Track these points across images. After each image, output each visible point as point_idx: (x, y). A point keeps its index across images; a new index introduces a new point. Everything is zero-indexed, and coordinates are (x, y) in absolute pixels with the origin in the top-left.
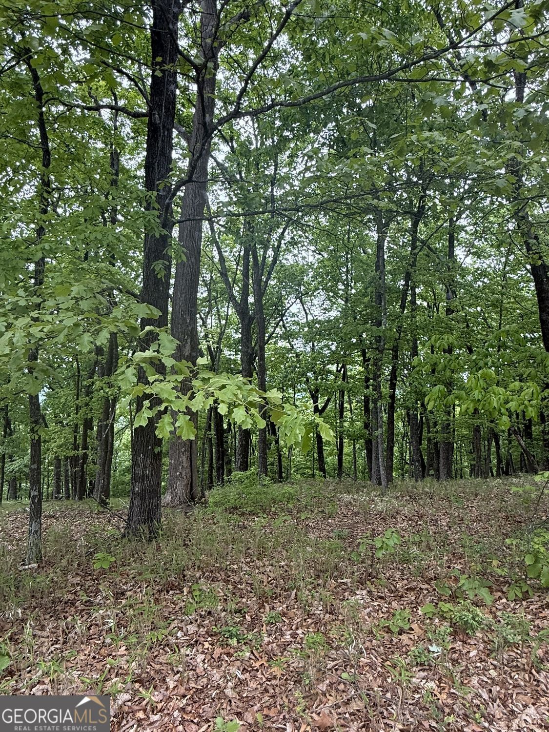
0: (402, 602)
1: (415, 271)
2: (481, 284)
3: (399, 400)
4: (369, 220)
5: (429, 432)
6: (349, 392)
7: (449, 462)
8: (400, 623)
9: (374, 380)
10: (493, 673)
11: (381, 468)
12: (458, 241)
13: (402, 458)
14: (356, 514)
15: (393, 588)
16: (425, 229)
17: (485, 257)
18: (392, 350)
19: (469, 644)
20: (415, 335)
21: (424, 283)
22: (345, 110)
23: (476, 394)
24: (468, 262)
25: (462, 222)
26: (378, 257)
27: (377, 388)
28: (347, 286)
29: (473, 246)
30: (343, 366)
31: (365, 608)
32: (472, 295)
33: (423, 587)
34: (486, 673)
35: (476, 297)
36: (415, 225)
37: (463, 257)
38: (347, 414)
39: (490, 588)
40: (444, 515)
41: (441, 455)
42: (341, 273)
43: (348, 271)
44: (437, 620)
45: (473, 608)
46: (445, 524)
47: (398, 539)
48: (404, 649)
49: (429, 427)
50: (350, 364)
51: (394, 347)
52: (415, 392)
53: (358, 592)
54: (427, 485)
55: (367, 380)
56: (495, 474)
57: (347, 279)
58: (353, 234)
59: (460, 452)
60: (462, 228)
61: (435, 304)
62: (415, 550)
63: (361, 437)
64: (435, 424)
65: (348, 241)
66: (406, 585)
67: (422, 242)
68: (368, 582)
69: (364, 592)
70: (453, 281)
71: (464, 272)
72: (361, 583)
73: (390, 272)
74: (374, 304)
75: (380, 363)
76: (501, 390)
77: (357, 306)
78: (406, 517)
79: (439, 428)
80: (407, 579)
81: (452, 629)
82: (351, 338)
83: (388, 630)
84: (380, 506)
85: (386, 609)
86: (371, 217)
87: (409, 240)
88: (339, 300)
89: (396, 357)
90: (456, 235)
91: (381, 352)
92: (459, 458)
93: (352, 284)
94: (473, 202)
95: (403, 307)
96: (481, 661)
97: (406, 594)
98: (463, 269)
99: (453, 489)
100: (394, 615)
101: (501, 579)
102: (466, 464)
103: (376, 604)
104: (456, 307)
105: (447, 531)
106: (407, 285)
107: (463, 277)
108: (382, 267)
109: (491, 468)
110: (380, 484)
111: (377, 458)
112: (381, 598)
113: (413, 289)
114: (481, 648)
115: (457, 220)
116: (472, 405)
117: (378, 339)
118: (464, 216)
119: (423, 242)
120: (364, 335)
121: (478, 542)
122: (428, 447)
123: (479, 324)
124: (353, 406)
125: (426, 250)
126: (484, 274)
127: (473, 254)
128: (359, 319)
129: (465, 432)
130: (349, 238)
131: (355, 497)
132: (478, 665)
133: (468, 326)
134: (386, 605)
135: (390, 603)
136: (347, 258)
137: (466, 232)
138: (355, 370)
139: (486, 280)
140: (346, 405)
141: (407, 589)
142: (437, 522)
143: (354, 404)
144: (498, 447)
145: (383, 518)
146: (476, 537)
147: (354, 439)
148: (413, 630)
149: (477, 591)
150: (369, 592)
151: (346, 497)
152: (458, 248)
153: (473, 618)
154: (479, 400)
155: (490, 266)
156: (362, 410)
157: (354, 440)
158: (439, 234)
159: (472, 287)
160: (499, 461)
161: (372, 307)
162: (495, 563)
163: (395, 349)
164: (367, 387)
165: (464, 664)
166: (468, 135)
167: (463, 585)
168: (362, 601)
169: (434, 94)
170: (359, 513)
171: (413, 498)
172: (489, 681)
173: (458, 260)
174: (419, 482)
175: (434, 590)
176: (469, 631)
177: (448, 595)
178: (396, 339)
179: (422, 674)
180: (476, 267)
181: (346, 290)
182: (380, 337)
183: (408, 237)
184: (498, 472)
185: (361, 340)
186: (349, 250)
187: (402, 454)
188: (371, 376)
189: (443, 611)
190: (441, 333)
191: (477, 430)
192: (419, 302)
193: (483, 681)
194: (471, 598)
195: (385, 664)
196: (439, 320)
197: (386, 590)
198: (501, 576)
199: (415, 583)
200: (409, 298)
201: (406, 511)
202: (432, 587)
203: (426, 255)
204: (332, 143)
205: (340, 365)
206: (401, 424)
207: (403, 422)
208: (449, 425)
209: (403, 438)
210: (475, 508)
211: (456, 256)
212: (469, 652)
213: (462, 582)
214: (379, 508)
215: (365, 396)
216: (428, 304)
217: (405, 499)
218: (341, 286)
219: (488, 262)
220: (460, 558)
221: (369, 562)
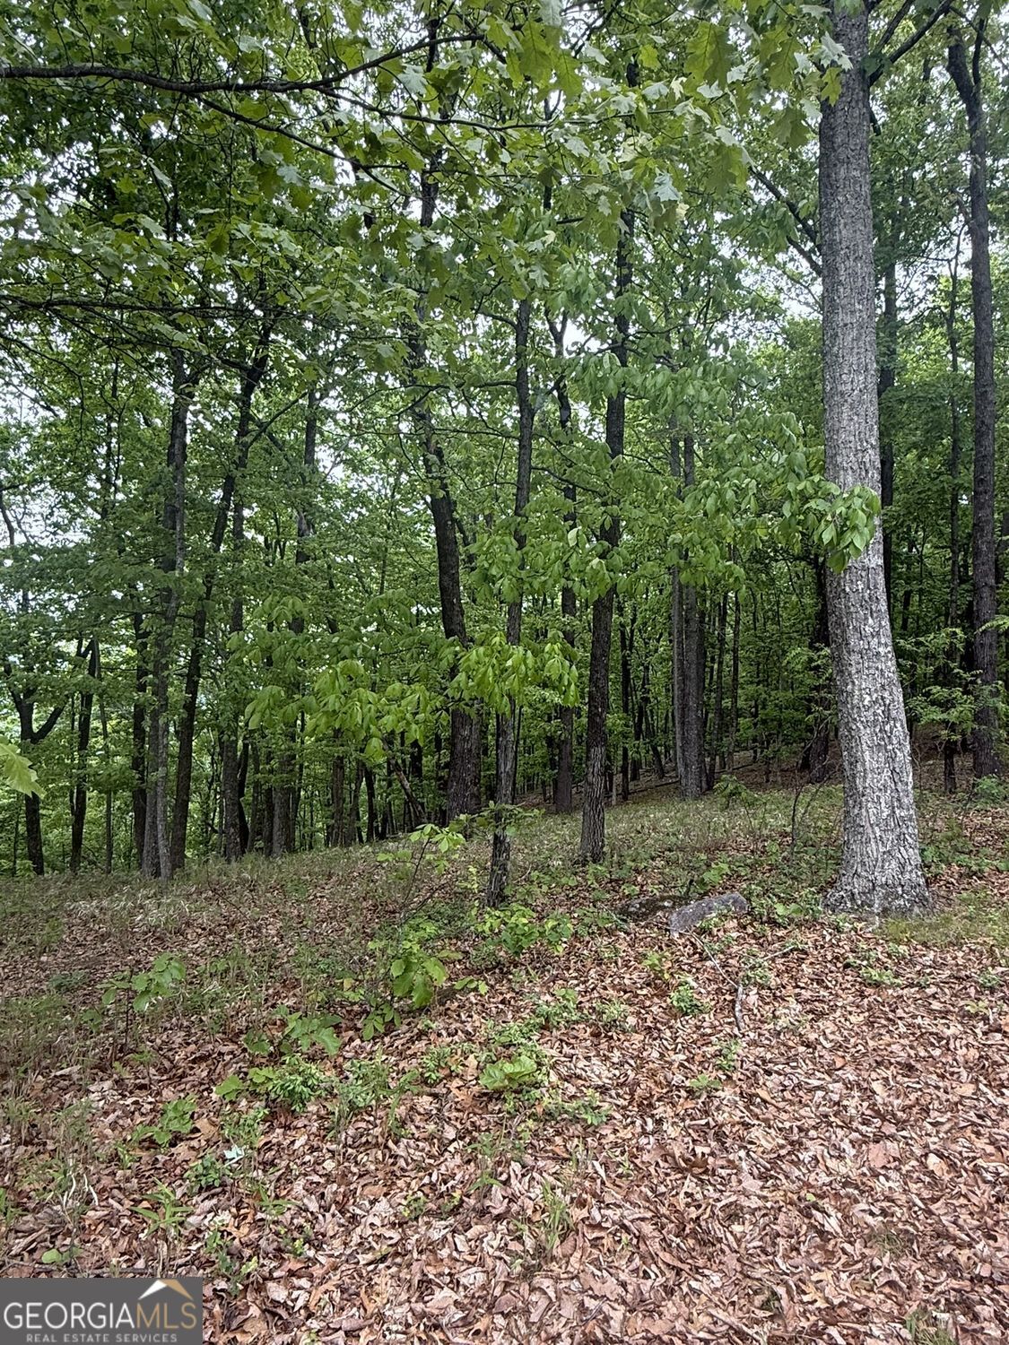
0: (183, 1086)
1: (244, 477)
2: (356, 516)
3: (204, 713)
4: (159, 362)
5: (257, 771)
6: (101, 696)
7: (289, 823)
8: (175, 1126)
9: (155, 674)
10: (329, 1165)
11: (161, 843)
12: (322, 435)
13: (206, 821)
14: (103, 938)
15: (167, 1064)
16: (265, 402)
17: (364, 471)
18: (194, 618)
19: (295, 1128)
20: (238, 594)
21: (259, 500)
22: (116, 128)
23: (332, 701)
24: (338, 475)
25: (330, 404)
26: (173, 436)
27: (160, 690)
28: (107, 483)
29: (346, 449)
30: (92, 646)
31: (106, 1114)
32: (339, 533)
33: (225, 1049)
34: (318, 1168)
35: (345, 537)
36: (248, 390)
37: (329, 465)
38: (97, 742)
39: (337, 1027)
40: (274, 916)
41: (277, 811)
42: (94, 457)
43: (109, 453)
44: (244, 1103)
45: (304, 1065)
46: (273, 932)
47: (180, 970)
48: (178, 1171)
49: (257, 763)
50: (106, 642)
51: (198, 613)
52: (234, 698)
53: (92, 1088)
54: (248, 867)
55: (142, 673)
56: (365, 839)
57: (108, 470)
58: (125, 382)
59: (311, 805)
60: (330, 414)
61: (278, 542)
62: (214, 986)
63: (124, 785)
64: (269, 758)
65: (114, 395)
66: (193, 1053)
67: (260, 424)
68: (116, 1064)
69: (107, 1085)
70: (310, 504)
71: (330, 492)
72: (102, 1067)
73: (196, 470)
74: (160, 526)
75: (167, 642)
76: (372, 696)
77: (127, 527)
78: (204, 929)
79: (275, 764)
80: (196, 1043)
81: (266, 1111)
82: (109, 590)
83: (151, 1144)
84: (155, 916)
85: (149, 1107)
86: (163, 355)
87: (234, 417)
88: (90, 510)
89: (200, 633)
90: (318, 424)
91: (170, 620)
92: (308, 816)
93: (119, 482)
94: (348, 372)
95: (217, 540)
96: (313, 1149)
97: (192, 1068)
98: (328, 487)
99: (292, 870)
100: (163, 1113)
101: (356, 1008)
102: (320, 825)
103: (129, 1101)
104: (313, 551)
105: (276, 944)
106: (226, 498)
107: (328, 500)
108: (178, 458)
109: (359, 828)
110: (157, 874)
111: (154, 826)
112: (142, 1087)
113: (238, 509)
114: (314, 1130)
115: (321, 398)
116: (324, 720)
117: (166, 595)
118: (333, 393)
119: (263, 426)
120: (140, 586)
121: (324, 956)
122: (255, 799)
123: (350, 585)
124: (110, 725)
125: (265, 441)
126: (362, 500)
127: (345, 462)
128: (130, 554)
129: (320, 769)
130: (114, 388)
131: (105, 903)
132: (307, 1158)
133: (331, 586)
134: (150, 1099)
135: (159, 1093)
136: (109, 429)
137: (336, 422)
138: (118, 653)
139: (364, 511)
140: (95, 724)
141: (194, 1061)
142: (260, 932)
143: (114, 722)
144: (371, 794)
145: (158, 937)
146: (324, 948)
147: (108, 790)
148: (198, 1131)
149: (314, 1037)
150: (116, 1082)
151: (85, 907)
152: (323, 447)
153: (304, 1083)
154: (334, 711)
155: (371, 488)
156: (128, 733)
157: (108, 792)
158: (289, 416)
159: (341, 519)
160: (372, 817)
161: (157, 532)
162: (347, 983)
163: (200, 618)
164: (142, 688)
165: (284, 1164)
166: (338, 255)
167: (293, 1030)
168: (102, 1103)
169: (280, 158)
170: (110, 935)
171: (220, 893)
172: (322, 1181)
173: (321, 469)
174: (234, 864)
175: (244, 1050)
176: (296, 1107)
177: (266, 1054)
178: (201, 599)
179: (208, 1204)
180: (350, 486)
181: (105, 491)
182: (169, 590)
183: (233, 410)
184: (370, 835)
185: (132, 596)
186: (116, 413)
187: (207, 815)
188: (150, 667)
189: (255, 1084)
190: (285, 593)
191: (339, 764)
192: (249, 534)
193: (312, 1183)
194: (305, 1049)
195: (139, 1208)
196: (283, 571)
197: (152, 1071)
198: (355, 1003)
199: (210, 1047)
200: (231, 524)
201: (204, 918)
202: (240, 1046)
203: (266, 450)
204: (85, 186)
205: (85, 643)
206: (207, 760)
207: (212, 755)
208: (294, 757)
209: (211, 784)
210: (327, 897)
211: (318, 461)
212: (293, 1142)
213: (291, 1026)
214: (152, 920)
215: (136, 707)
216: (266, 540)
217: (204, 895)
218: (92, 482)
219: (369, 481)
220: (295, 987)
221: (122, 1025)
